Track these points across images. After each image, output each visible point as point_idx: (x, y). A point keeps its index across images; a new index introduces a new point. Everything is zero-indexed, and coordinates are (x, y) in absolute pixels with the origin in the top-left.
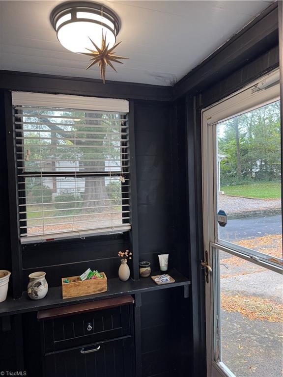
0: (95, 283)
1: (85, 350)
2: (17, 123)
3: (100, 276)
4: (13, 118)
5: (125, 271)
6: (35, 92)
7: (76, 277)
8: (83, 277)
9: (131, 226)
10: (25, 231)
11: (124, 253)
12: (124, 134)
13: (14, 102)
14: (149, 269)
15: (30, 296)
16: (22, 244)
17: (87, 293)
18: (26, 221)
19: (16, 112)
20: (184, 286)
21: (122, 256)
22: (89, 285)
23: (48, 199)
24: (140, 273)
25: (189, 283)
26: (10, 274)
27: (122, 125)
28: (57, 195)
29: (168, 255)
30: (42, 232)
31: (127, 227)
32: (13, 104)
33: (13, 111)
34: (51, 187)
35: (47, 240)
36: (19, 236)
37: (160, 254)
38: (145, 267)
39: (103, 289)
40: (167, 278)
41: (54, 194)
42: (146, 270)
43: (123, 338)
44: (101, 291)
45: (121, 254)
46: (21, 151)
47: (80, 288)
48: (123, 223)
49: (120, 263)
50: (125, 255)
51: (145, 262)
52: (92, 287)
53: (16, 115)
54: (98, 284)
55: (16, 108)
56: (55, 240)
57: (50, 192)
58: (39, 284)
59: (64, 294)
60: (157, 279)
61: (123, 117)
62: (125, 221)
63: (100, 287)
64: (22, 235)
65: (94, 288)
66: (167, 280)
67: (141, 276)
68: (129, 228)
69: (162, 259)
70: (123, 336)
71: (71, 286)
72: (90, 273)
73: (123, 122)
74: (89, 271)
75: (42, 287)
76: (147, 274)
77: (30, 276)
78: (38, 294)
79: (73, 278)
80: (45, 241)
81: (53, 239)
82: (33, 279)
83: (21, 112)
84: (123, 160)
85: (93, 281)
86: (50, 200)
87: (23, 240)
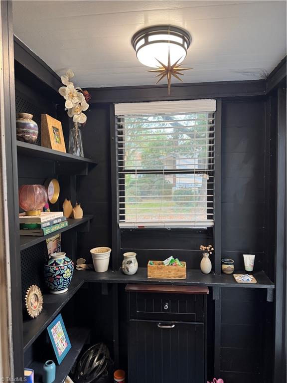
0: (175, 269)
1: (162, 325)
2: (119, 130)
3: (180, 264)
4: (116, 126)
5: (206, 264)
6: (132, 102)
7: (161, 262)
8: (166, 262)
9: (214, 222)
10: (123, 218)
11: (205, 248)
12: (212, 132)
13: (117, 113)
14: (232, 267)
15: (123, 270)
16: (120, 228)
17: (168, 277)
18: (124, 210)
19: (119, 120)
20: (267, 289)
21: (204, 250)
22: (170, 270)
23: (168, 193)
24: (221, 268)
25: (273, 286)
26: (111, 250)
27: (210, 123)
28: (177, 189)
29: (254, 256)
30: (135, 220)
31: (210, 223)
32: (116, 114)
33: (116, 120)
34: (172, 182)
35: (139, 227)
36: (118, 222)
37: (245, 254)
38: (228, 264)
39: (182, 276)
40: (249, 278)
41: (173, 188)
42: (229, 267)
43: (196, 323)
44: (180, 277)
45: (203, 248)
46: (122, 153)
47: (162, 271)
48: (208, 219)
49: (202, 257)
50: (206, 249)
51: (228, 260)
52: (173, 272)
53: (119, 123)
54: (178, 271)
55: (119, 117)
56: (145, 227)
57: (170, 187)
58: (131, 262)
59: (149, 273)
60: (239, 278)
61: (211, 116)
62: (209, 217)
63: (179, 274)
64: (120, 221)
65: (174, 274)
66: (248, 280)
67: (222, 272)
68: (213, 224)
69: (248, 259)
70: (197, 322)
71: (154, 269)
72: (172, 260)
73: (211, 120)
74: (171, 258)
75: (132, 265)
76: (229, 271)
77: (124, 255)
78: (129, 270)
79: (158, 262)
80: (138, 227)
81: (143, 227)
82: (126, 257)
83: (123, 120)
84: (210, 158)
85: (173, 267)
86: (170, 194)
87: (121, 225)
